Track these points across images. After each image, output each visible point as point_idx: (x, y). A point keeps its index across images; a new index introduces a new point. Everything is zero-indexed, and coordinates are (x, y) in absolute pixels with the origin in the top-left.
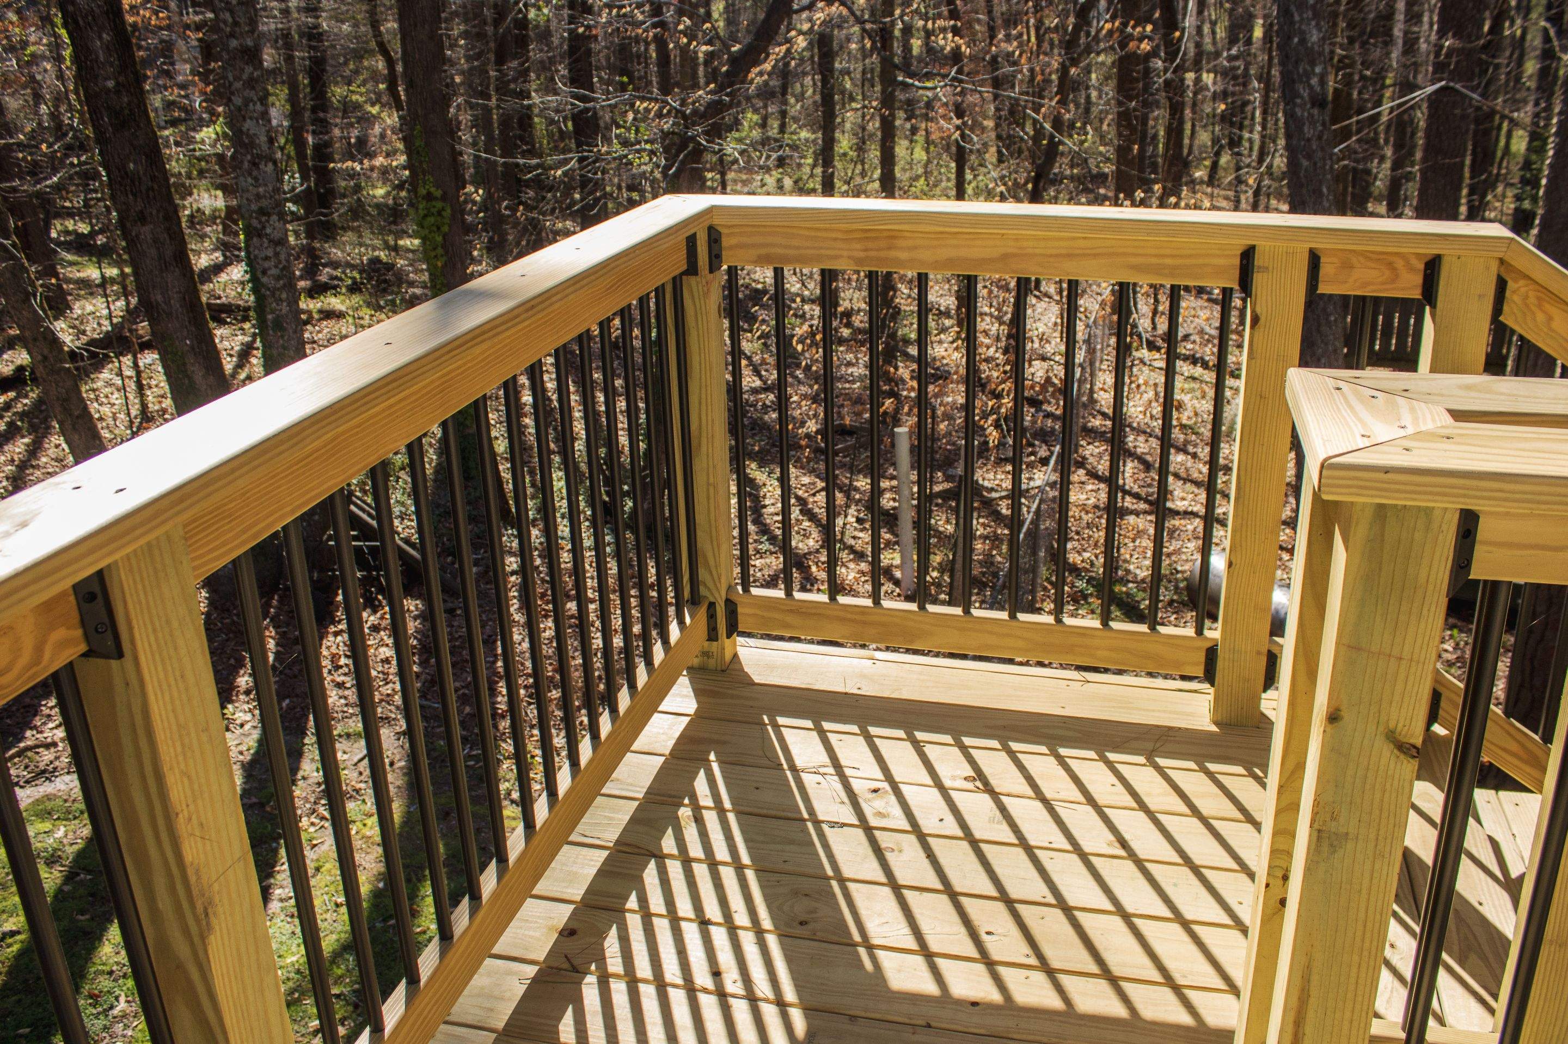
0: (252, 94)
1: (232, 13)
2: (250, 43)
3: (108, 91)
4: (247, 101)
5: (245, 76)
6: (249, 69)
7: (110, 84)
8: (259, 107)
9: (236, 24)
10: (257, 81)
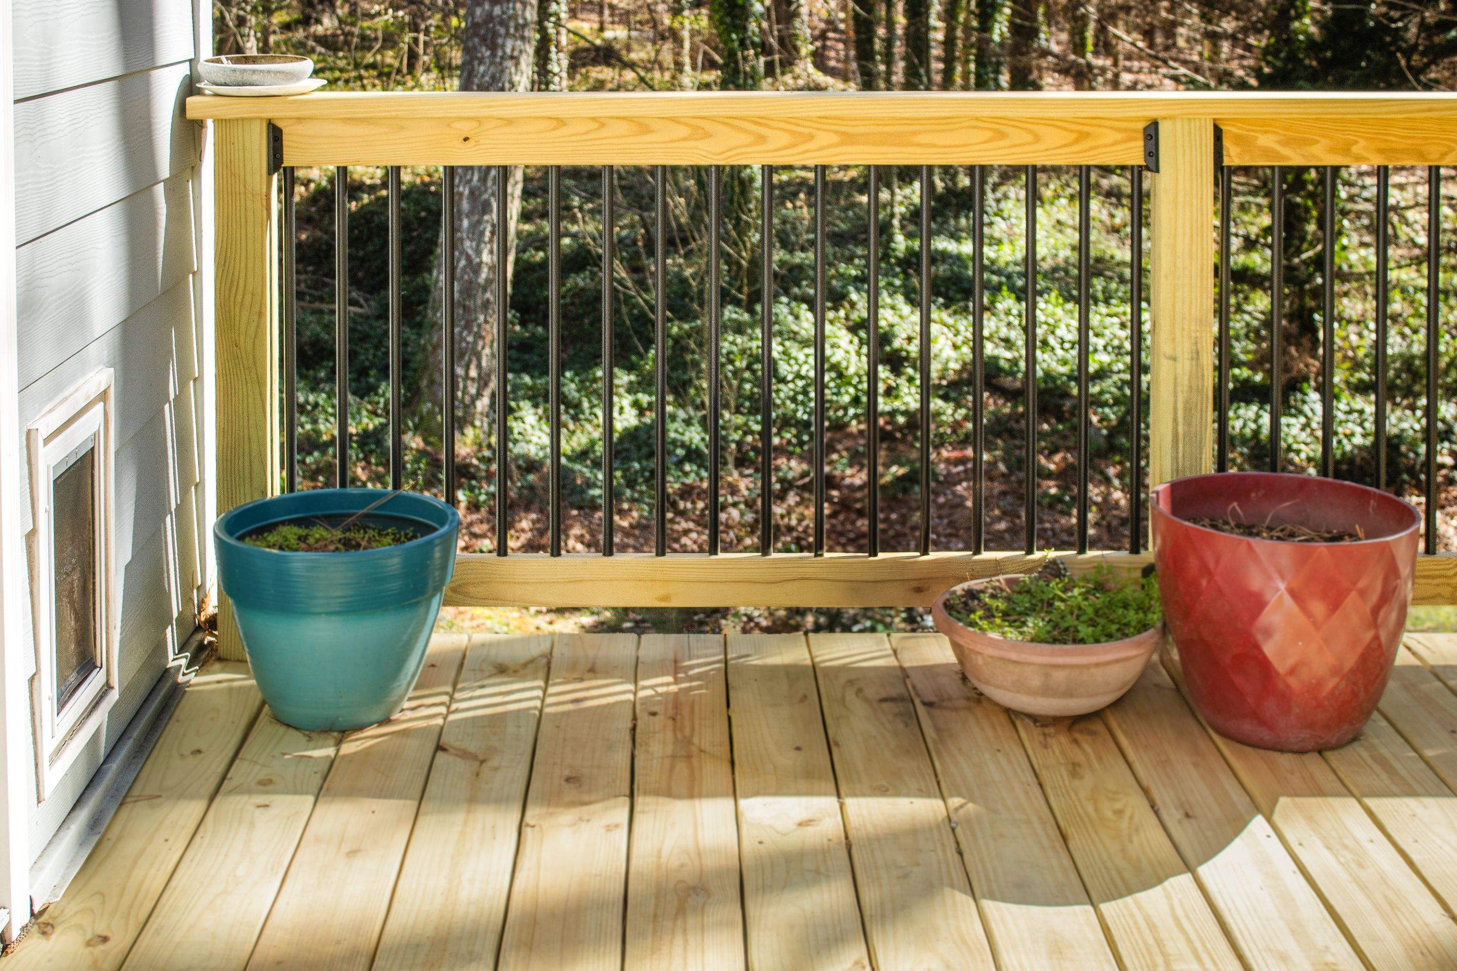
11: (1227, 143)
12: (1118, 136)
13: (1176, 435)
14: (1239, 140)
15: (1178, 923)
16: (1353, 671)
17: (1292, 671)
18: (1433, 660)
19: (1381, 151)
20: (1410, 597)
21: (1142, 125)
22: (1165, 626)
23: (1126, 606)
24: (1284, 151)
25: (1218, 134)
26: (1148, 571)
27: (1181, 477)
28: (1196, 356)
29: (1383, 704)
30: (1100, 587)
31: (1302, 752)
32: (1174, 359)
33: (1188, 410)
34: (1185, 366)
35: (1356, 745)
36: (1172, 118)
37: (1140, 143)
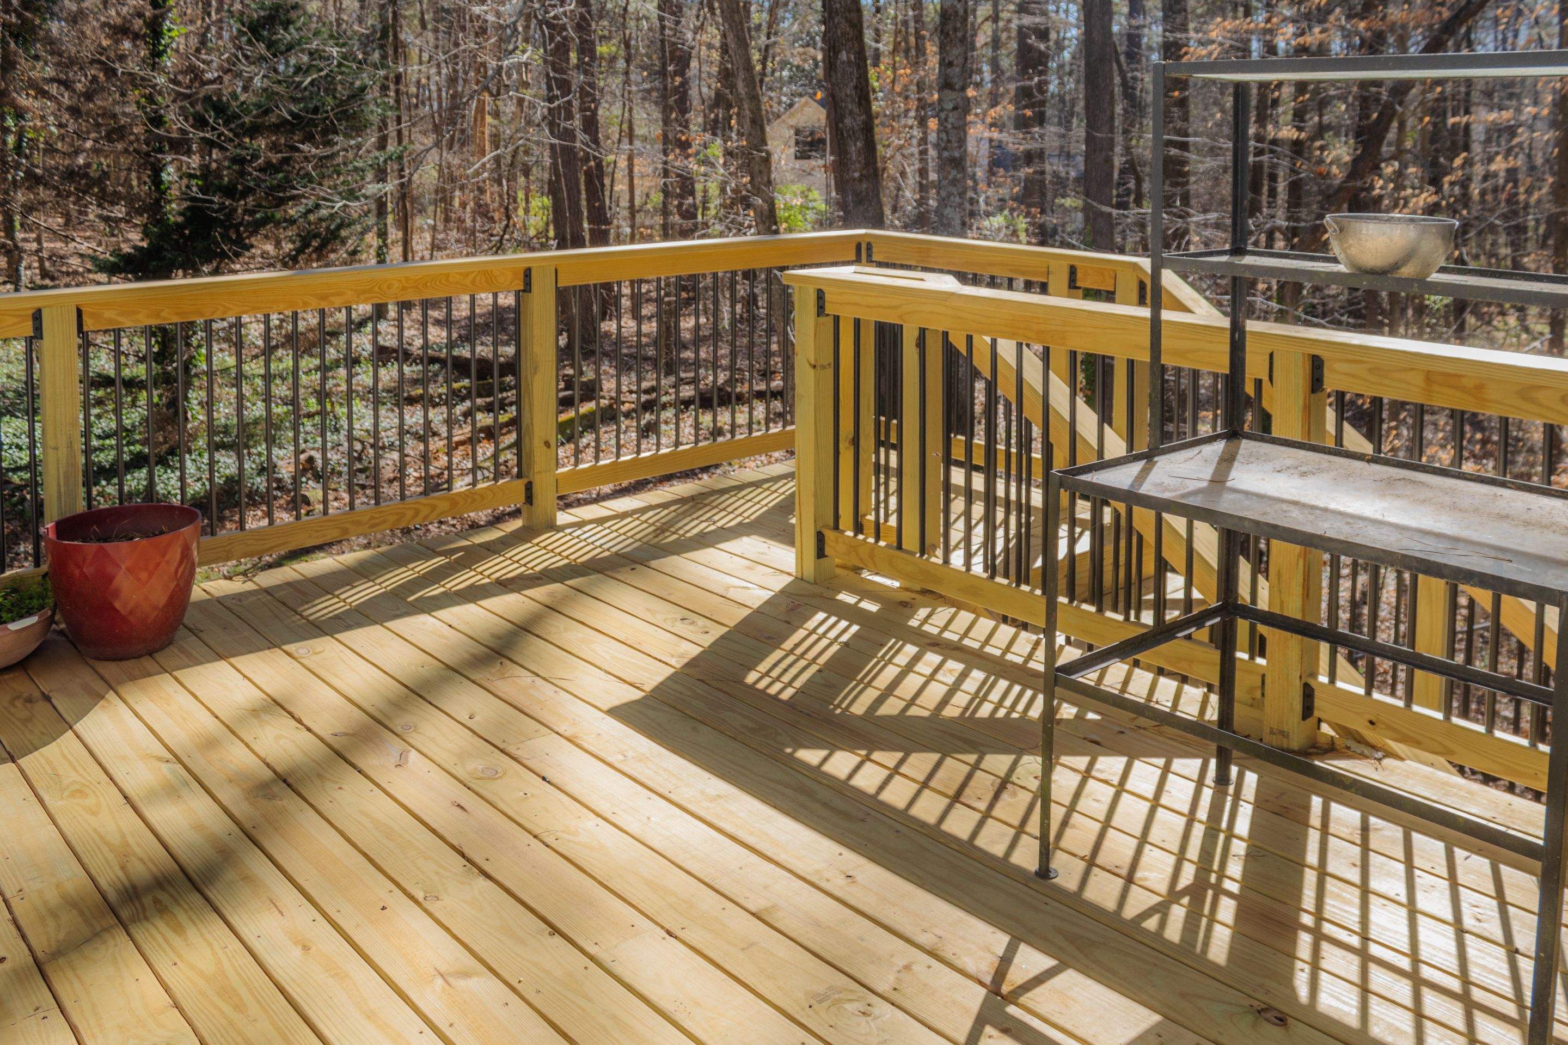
0: (954, 190)
1: (947, 133)
2: (957, 154)
3: (854, 179)
4: (950, 195)
5: (950, 177)
6: (954, 172)
7: (857, 175)
8: (957, 199)
9: (949, 141)
10: (958, 181)
11: (85, 318)
12: (15, 320)
13: (59, 493)
14: (93, 315)
15: (65, 757)
16: (165, 606)
17: (131, 613)
18: (217, 594)
19: (177, 314)
20: (197, 560)
21: (31, 312)
22: (56, 605)
23: (31, 598)
24: (120, 319)
25: (79, 313)
26: (45, 576)
27: (65, 516)
28: (70, 445)
29: (186, 621)
30: (15, 590)
31: (139, 657)
32: (56, 449)
33: (67, 477)
34: (63, 452)
35: (171, 647)
36: (50, 306)
37: (31, 323)
